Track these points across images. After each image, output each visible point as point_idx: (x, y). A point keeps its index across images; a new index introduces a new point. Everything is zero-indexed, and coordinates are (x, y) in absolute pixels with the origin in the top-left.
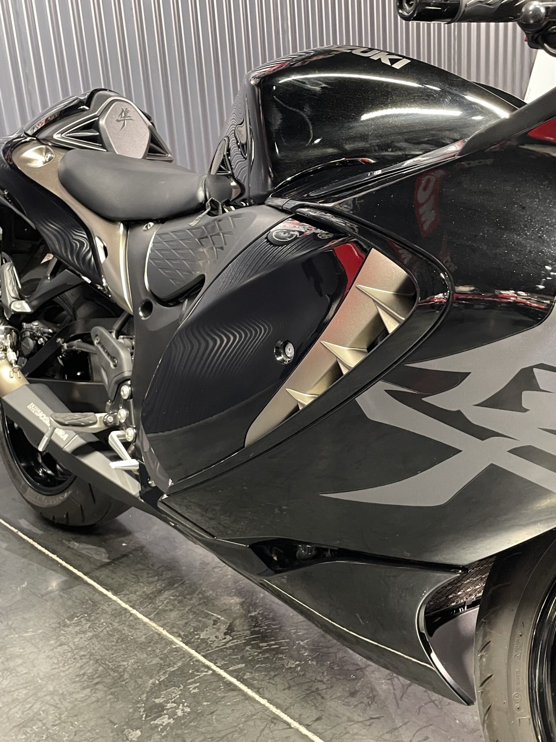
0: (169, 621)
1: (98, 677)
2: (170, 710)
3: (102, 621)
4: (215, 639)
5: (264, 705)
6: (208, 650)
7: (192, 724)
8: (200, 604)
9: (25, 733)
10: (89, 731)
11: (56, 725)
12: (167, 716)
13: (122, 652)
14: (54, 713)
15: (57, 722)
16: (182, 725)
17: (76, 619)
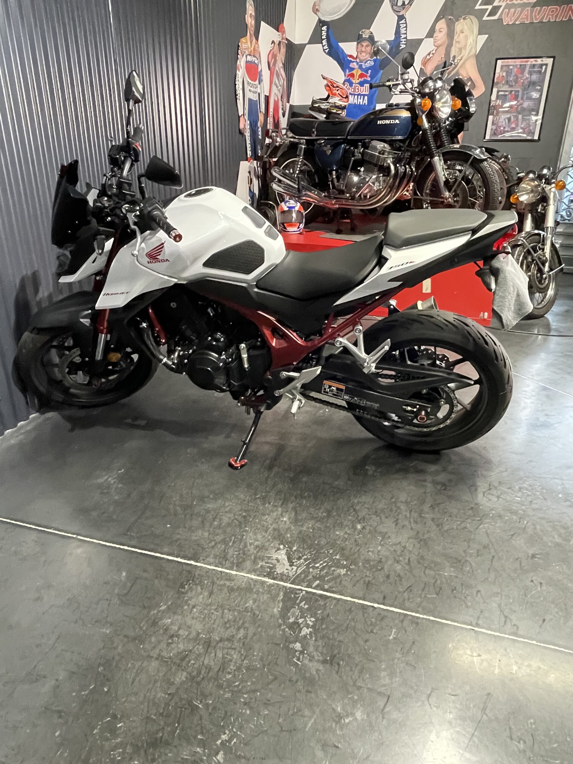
0: (248, 568)
1: (240, 619)
2: (303, 623)
3: (206, 582)
4: (287, 571)
5: (351, 601)
6: (290, 580)
7: (324, 626)
8: (258, 552)
9: (229, 673)
10: (268, 655)
11: (244, 660)
12: (305, 628)
13: (239, 599)
14: (235, 653)
15: (243, 658)
16: (319, 629)
17: (186, 586)
